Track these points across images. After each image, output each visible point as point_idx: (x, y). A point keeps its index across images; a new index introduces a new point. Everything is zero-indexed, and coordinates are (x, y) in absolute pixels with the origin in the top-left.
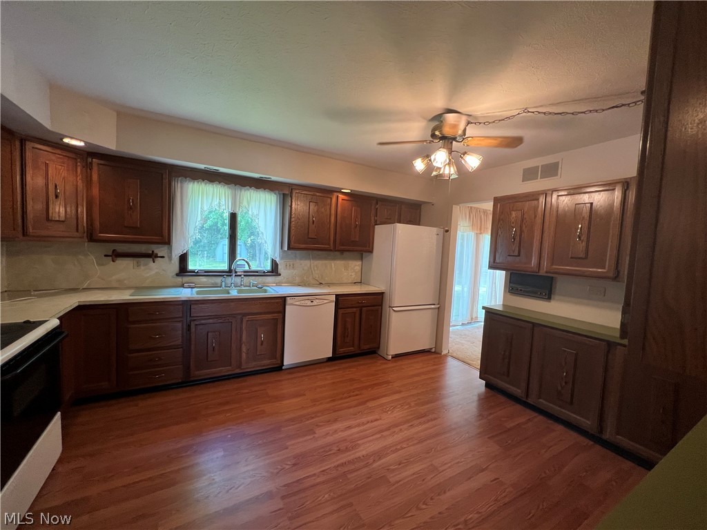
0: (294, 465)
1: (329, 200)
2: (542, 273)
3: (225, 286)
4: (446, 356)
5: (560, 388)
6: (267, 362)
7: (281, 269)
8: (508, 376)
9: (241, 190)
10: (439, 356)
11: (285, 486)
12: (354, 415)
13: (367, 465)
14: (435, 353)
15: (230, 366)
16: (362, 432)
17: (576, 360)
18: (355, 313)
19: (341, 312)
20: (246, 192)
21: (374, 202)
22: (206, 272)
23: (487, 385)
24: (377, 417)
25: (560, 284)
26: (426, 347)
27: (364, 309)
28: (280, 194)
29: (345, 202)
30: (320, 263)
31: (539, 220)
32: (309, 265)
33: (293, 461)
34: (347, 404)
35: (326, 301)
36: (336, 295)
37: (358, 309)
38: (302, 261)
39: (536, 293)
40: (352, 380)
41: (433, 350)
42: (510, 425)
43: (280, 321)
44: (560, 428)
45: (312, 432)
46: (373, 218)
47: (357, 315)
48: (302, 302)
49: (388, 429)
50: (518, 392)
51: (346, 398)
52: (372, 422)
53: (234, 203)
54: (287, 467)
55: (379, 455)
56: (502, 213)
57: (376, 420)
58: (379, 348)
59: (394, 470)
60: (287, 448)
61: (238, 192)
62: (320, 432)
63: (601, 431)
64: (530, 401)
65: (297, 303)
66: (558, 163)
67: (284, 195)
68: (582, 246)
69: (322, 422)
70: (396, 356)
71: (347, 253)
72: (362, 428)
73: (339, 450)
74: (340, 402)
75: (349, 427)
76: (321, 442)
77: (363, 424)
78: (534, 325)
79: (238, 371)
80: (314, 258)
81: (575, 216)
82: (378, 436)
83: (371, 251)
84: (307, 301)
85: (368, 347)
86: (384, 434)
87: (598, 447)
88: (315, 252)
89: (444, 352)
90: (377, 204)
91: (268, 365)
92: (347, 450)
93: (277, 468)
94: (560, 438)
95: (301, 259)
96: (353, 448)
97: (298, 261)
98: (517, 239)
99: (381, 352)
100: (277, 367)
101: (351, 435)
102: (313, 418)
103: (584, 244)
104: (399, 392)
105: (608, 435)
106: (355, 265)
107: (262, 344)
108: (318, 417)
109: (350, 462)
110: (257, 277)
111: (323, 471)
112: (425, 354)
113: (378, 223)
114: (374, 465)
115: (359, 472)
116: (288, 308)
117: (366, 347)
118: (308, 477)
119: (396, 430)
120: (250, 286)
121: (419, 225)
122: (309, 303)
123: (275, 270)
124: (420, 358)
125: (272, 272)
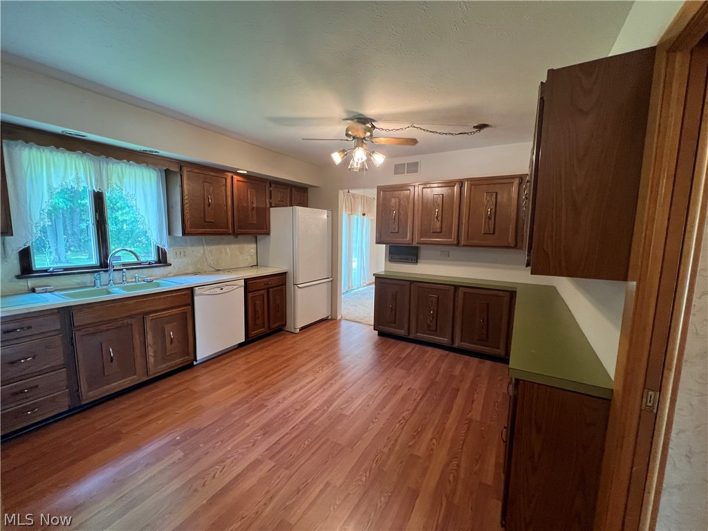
0: (264, 434)
1: (224, 180)
2: (415, 244)
3: (101, 285)
4: (340, 320)
5: (429, 323)
6: (178, 361)
7: (170, 259)
8: (395, 323)
9: (107, 163)
10: (334, 321)
11: (267, 450)
12: (292, 382)
13: (325, 411)
14: (331, 319)
15: (135, 374)
16: (307, 391)
17: (438, 301)
18: (263, 295)
19: (250, 295)
20: (114, 167)
21: (268, 185)
22: (66, 269)
23: (379, 334)
24: (312, 378)
25: (423, 252)
26: (324, 316)
27: (271, 290)
28: (160, 170)
29: (241, 183)
30: (214, 248)
31: (411, 206)
32: (202, 251)
33: (262, 432)
34: (280, 377)
35: (235, 287)
36: (245, 279)
37: (265, 291)
38: (194, 248)
39: (407, 259)
40: (273, 357)
41: (330, 318)
42: (404, 355)
43: (189, 315)
44: (430, 349)
45: (262, 406)
46: (268, 201)
47: (265, 296)
48: (212, 290)
49: (326, 383)
50: (402, 332)
51: (277, 372)
52: (310, 382)
53: (99, 179)
54: (259, 438)
55: (329, 402)
56: (384, 198)
57: (313, 381)
58: (285, 325)
59: (345, 408)
60: (249, 425)
61: (104, 166)
62: (270, 404)
63: (453, 343)
64: (411, 337)
65: (207, 293)
66: (417, 163)
67: (167, 172)
68: (438, 224)
69: (269, 395)
70: (302, 329)
71: (243, 236)
72: (305, 389)
73: (296, 410)
74: (274, 376)
75: (295, 392)
76: (276, 411)
77: (304, 386)
78: (412, 282)
79: (145, 379)
80: (208, 244)
81: (434, 203)
82: (320, 391)
83: (268, 234)
84: (216, 290)
85: (276, 325)
86: (325, 387)
87: (452, 354)
88: (207, 237)
89: (339, 317)
90: (271, 186)
91: (181, 364)
92: (303, 408)
93: (250, 442)
94: (434, 354)
95: (192, 245)
96: (307, 404)
97: (189, 248)
98: (397, 218)
99: (289, 327)
100: (189, 364)
101: (300, 396)
102: (256, 396)
103: (440, 222)
104: (320, 355)
105: (457, 344)
106: (250, 248)
107: (171, 343)
108: (260, 393)
109: (310, 415)
110: (141, 270)
111: (293, 428)
112: (324, 322)
113: (273, 205)
114: (330, 409)
115: (320, 419)
116: (196, 298)
117: (274, 326)
118: (283, 437)
119: (333, 381)
120: (135, 282)
121: (307, 207)
122: (218, 291)
123: (162, 260)
124: (323, 326)
125: (159, 261)
